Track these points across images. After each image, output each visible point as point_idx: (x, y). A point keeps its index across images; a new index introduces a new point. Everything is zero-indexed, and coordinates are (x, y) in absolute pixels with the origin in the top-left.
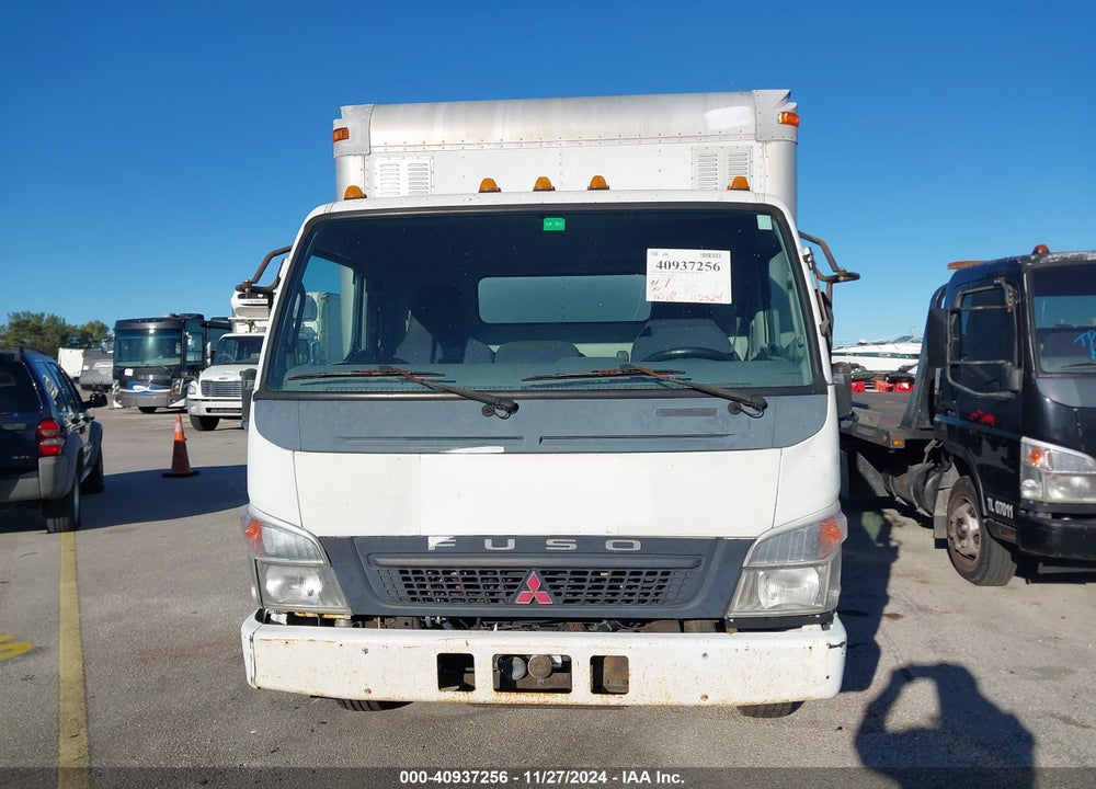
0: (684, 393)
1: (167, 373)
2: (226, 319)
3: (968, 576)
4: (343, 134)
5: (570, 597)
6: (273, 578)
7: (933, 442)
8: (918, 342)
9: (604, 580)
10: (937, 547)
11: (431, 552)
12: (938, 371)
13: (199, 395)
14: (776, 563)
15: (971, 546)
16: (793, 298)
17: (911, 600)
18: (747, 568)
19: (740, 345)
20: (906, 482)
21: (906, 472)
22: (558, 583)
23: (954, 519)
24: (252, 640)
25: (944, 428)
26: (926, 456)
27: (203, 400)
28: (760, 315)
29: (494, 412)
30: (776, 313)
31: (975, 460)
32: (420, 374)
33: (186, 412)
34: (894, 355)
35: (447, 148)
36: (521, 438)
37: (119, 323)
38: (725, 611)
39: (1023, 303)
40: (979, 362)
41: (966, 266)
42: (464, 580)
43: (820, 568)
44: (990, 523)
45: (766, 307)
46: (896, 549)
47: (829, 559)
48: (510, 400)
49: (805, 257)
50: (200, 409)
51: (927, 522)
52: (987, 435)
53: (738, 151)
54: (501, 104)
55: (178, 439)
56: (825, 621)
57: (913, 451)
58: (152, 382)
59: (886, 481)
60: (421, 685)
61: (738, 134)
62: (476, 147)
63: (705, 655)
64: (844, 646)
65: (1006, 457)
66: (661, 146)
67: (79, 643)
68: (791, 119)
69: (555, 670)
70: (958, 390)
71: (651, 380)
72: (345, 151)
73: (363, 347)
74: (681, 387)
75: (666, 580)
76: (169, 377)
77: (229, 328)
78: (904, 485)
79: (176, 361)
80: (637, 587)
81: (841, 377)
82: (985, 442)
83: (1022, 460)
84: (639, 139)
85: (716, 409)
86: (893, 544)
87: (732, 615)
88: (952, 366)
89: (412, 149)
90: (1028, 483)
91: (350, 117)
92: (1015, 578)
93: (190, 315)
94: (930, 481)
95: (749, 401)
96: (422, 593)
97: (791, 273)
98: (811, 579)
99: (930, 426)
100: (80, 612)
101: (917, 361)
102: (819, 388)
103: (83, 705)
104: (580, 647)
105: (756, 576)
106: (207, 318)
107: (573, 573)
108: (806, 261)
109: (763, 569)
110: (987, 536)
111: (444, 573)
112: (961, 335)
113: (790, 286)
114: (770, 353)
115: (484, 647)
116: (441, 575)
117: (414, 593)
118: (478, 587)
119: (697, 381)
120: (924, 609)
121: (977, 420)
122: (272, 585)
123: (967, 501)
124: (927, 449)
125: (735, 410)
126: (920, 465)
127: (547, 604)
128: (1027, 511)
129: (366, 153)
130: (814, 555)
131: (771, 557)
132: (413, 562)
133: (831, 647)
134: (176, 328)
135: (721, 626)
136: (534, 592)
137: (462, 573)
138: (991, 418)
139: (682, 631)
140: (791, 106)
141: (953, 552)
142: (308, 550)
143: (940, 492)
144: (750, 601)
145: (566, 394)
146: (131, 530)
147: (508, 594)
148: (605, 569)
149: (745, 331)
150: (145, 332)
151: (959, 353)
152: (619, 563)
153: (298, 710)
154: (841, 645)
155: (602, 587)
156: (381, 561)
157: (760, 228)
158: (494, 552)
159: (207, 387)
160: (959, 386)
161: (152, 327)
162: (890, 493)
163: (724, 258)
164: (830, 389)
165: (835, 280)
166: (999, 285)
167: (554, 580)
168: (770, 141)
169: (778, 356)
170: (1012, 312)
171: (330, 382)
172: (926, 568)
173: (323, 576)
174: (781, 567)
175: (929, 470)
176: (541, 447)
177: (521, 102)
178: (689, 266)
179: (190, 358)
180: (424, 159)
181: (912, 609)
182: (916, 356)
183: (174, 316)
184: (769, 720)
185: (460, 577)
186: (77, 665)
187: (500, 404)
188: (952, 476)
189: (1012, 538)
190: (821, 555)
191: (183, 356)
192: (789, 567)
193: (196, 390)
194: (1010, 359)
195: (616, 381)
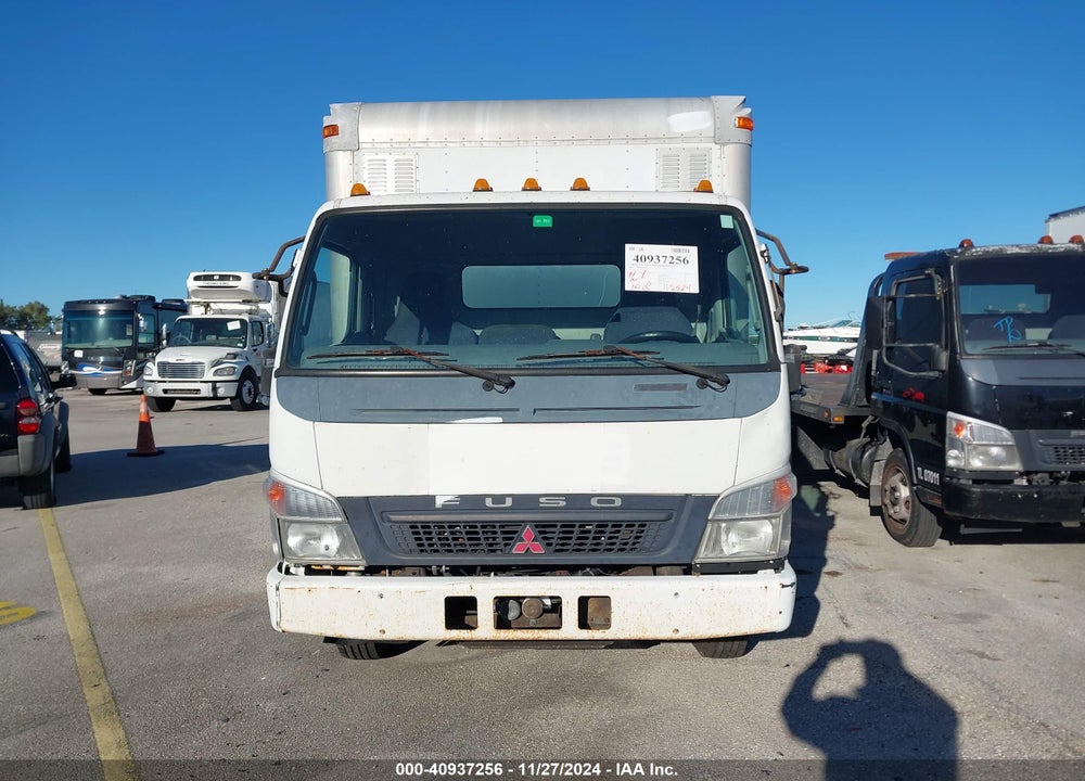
0: (659, 370)
1: (118, 354)
2: (181, 301)
3: (898, 538)
4: (333, 130)
5: (559, 547)
6: (294, 535)
7: (870, 418)
8: (855, 326)
9: (589, 532)
10: (872, 514)
11: (438, 509)
12: (875, 352)
13: (156, 376)
14: (736, 516)
15: (902, 511)
16: (750, 288)
17: (849, 560)
18: (713, 521)
19: (700, 330)
20: (845, 455)
21: (845, 446)
22: (548, 535)
23: (888, 487)
24: (277, 589)
25: (880, 405)
26: (864, 431)
27: (159, 382)
28: (719, 304)
29: (493, 388)
30: (733, 301)
31: (908, 436)
32: (426, 354)
33: (141, 393)
34: (833, 339)
35: (430, 145)
36: (518, 410)
37: (68, 304)
38: (693, 557)
39: (950, 291)
40: (911, 345)
41: (901, 257)
42: (467, 533)
43: (773, 521)
44: (920, 489)
45: (725, 295)
46: (833, 518)
47: (781, 513)
48: (508, 376)
49: (762, 253)
50: (157, 390)
51: (863, 492)
52: (918, 410)
53: (698, 152)
54: (481, 105)
55: (143, 420)
56: (777, 566)
57: (851, 427)
58: (103, 363)
59: (827, 455)
60: (430, 624)
61: (699, 137)
62: (458, 145)
63: (676, 594)
64: (795, 586)
65: (934, 432)
66: (630, 147)
67: (80, 607)
68: (746, 123)
69: (546, 611)
70: (893, 369)
71: (631, 360)
72: (336, 147)
73: (358, 330)
74: (656, 365)
75: (643, 531)
76: (120, 359)
77: (184, 309)
78: (844, 458)
79: (128, 343)
80: (617, 538)
81: (792, 357)
82: (917, 420)
83: (948, 432)
84: (609, 140)
85: (686, 385)
86: (830, 514)
87: (698, 561)
88: (888, 348)
89: (398, 145)
90: (952, 453)
91: (339, 114)
92: (939, 540)
93: (141, 296)
94: (867, 454)
95: (713, 377)
96: (430, 545)
97: (749, 267)
98: (766, 530)
99: (866, 404)
100: (75, 580)
101: (856, 344)
102: (773, 366)
103: (98, 660)
104: (569, 589)
105: (720, 527)
106: (159, 300)
107: (562, 526)
108: (763, 256)
109: (725, 521)
110: (917, 502)
111: (450, 527)
112: (896, 320)
113: (748, 278)
114: (729, 335)
115: (485, 590)
116: (446, 529)
117: (422, 545)
118: (479, 539)
119: (670, 359)
120: (860, 568)
121: (909, 397)
122: (293, 541)
123: (899, 471)
124: (865, 424)
125: (702, 385)
126: (857, 440)
127: (540, 553)
128: (951, 478)
129: (355, 148)
130: (769, 509)
131: (732, 510)
132: (422, 518)
133: (783, 586)
134: (126, 310)
135: (688, 570)
136: (527, 543)
137: (465, 527)
138: (921, 395)
139: (655, 574)
140: (746, 112)
141: (886, 517)
142: (327, 508)
143: (876, 464)
144: (714, 549)
145: (557, 372)
146: (107, 506)
147: (506, 545)
148: (590, 523)
149: (705, 317)
150: (94, 314)
151: (894, 336)
152: (602, 517)
153: (301, 660)
154: (791, 585)
155: (587, 538)
156: (394, 518)
157: (723, 226)
158: (491, 509)
159: (164, 369)
160: (893, 366)
161: (102, 309)
162: (830, 466)
163: (692, 253)
164: (783, 367)
165: (788, 272)
166: (929, 274)
167: (545, 532)
168: (727, 144)
169: (734, 338)
170: (940, 300)
171: (346, 361)
172: (863, 533)
173: (340, 533)
174: (741, 519)
175: (866, 445)
176: (535, 418)
177: (499, 104)
178: (662, 260)
179: (142, 340)
180: (410, 155)
181: (849, 568)
182: (855, 340)
183: (124, 297)
184: (726, 660)
185: (464, 531)
186: (84, 626)
187: (498, 380)
188: (886, 449)
189: (938, 502)
190: (775, 509)
191: (135, 337)
192: (747, 519)
193: (152, 371)
194: (938, 342)
195: (600, 360)
